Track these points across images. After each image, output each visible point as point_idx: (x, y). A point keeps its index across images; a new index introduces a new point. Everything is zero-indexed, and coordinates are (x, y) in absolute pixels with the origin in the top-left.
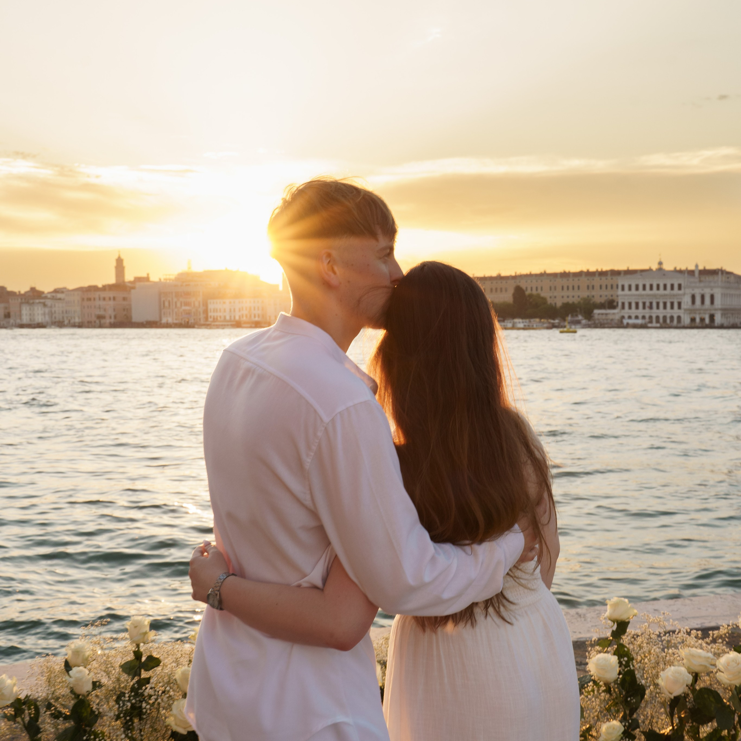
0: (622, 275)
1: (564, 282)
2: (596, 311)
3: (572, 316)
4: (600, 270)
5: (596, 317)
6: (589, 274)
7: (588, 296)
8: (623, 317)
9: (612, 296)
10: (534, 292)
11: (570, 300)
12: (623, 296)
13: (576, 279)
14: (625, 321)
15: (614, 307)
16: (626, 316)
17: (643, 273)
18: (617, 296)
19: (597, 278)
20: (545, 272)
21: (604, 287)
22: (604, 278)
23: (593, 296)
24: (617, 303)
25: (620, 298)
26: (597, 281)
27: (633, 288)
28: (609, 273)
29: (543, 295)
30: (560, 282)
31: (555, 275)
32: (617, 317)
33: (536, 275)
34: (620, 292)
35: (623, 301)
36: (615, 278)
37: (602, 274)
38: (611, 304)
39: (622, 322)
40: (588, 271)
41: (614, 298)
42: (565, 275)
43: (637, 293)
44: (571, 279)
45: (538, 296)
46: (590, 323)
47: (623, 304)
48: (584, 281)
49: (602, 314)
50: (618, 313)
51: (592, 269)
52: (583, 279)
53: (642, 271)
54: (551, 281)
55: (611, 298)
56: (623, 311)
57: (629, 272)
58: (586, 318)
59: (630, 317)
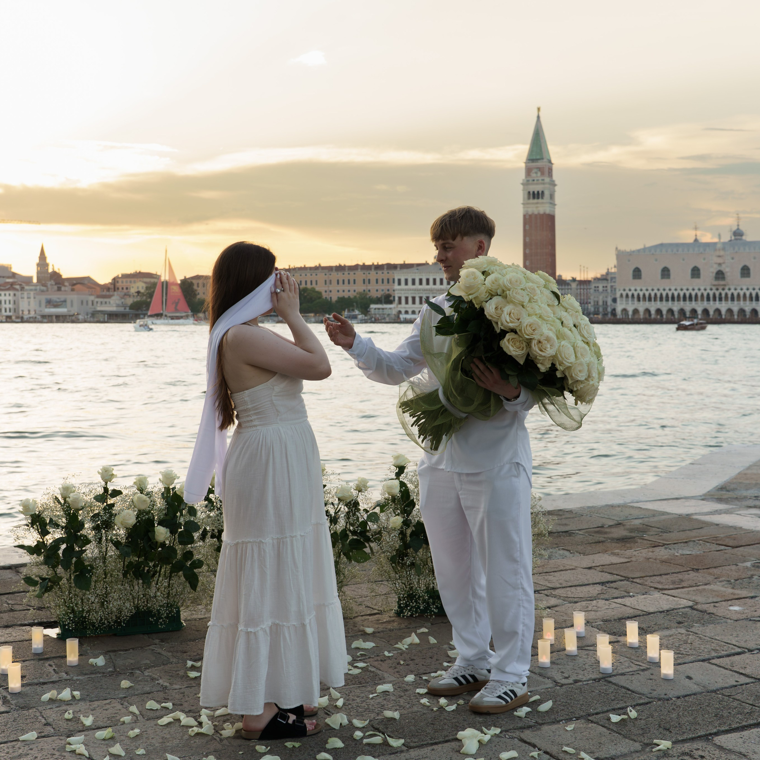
0: (398, 269)
1: (340, 276)
2: (373, 306)
3: (349, 311)
4: (376, 264)
5: (373, 311)
6: (365, 268)
7: (364, 291)
8: (400, 312)
9: (388, 290)
10: (309, 286)
11: (346, 295)
12: (399, 291)
13: (352, 273)
14: (402, 316)
15: (391, 302)
16: (403, 311)
17: (420, 268)
18: (394, 291)
19: (373, 272)
20: (320, 265)
21: (380, 281)
22: (380, 272)
23: (369, 291)
24: (394, 297)
25: (396, 292)
26: (373, 275)
27: (410, 282)
28: (385, 267)
29: (317, 289)
30: (335, 276)
31: (330, 269)
32: (394, 312)
33: (311, 268)
34: (396, 287)
35: (400, 295)
36: (391, 272)
37: (378, 267)
38: (388, 299)
39: (399, 317)
40: (364, 264)
41: (391, 292)
42: (340, 268)
43: (414, 287)
44: (346, 273)
45: (313, 290)
46: (366, 318)
47: (400, 298)
48: (360, 275)
49: (379, 309)
50: (394, 308)
51: (368, 263)
52: (359, 273)
53: (419, 265)
54: (326, 275)
55: (387, 292)
56: (399, 306)
57: (405, 266)
58: (362, 313)
59: (407, 312)
